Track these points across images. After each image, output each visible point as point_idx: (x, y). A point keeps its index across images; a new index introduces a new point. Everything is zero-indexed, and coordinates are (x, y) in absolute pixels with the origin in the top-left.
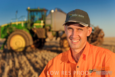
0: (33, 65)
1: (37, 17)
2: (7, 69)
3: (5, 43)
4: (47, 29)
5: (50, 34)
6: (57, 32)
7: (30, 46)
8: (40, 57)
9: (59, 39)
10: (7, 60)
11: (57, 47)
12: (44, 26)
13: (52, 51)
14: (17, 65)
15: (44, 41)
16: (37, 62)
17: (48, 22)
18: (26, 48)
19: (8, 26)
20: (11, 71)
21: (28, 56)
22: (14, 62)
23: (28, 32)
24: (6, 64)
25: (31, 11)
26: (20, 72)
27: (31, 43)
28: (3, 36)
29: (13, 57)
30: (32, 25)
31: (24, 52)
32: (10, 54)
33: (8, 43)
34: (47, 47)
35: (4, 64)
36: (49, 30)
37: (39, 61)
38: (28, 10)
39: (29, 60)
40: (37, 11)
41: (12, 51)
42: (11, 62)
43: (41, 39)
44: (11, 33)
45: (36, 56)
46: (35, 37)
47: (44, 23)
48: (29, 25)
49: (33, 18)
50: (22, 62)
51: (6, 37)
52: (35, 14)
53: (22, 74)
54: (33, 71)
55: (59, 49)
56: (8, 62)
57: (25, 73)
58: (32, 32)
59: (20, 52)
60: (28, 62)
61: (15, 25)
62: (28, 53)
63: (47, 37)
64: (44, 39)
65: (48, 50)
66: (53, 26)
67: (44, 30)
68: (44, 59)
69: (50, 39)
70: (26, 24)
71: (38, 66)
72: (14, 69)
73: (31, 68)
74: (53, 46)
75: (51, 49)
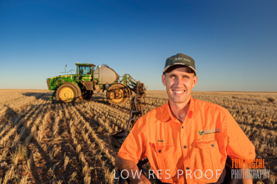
0: (82, 115)
1: (86, 71)
2: (57, 120)
3: (54, 95)
4: (95, 82)
5: (97, 87)
6: (104, 85)
7: (79, 97)
8: (89, 107)
9: (105, 91)
10: (57, 110)
11: (103, 98)
12: (92, 80)
13: (99, 102)
14: (67, 115)
15: (92, 93)
16: (86, 112)
17: (96, 76)
18: (75, 99)
19: (57, 78)
20: (61, 121)
21: (78, 107)
22: (64, 112)
23: (76, 85)
24: (56, 115)
25: (79, 66)
26: (71, 123)
27: (80, 95)
28: (52, 88)
29: (63, 108)
30: (80, 78)
31: (73, 102)
32: (60, 105)
33: (57, 94)
34: (94, 98)
35: (54, 114)
36: (97, 84)
37: (89, 112)
38: (77, 65)
39: (79, 110)
40: (85, 66)
41: (61, 102)
42: (61, 113)
43: (89, 91)
44: (60, 85)
45: (85, 107)
46: (83, 89)
47: (92, 77)
48: (78, 78)
49: (81, 72)
50: (72, 112)
51: (55, 89)
52: (83, 68)
53: (73, 124)
54: (84, 121)
55: (106, 100)
56: (58, 113)
57: (76, 123)
58: (80, 85)
59: (69, 103)
60: (77, 113)
61: (64, 78)
62: (77, 104)
63: (94, 89)
64: (92, 91)
65: (95, 101)
66: (100, 80)
67: (92, 83)
68: (93, 110)
69: (98, 91)
70: (75, 77)
71: (88, 116)
72: (64, 119)
73: (82, 118)
74: (99, 98)
75: (98, 100)
